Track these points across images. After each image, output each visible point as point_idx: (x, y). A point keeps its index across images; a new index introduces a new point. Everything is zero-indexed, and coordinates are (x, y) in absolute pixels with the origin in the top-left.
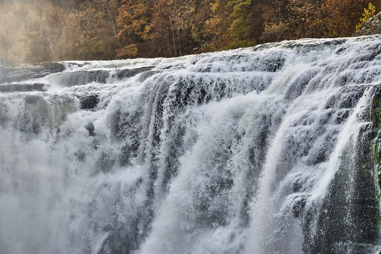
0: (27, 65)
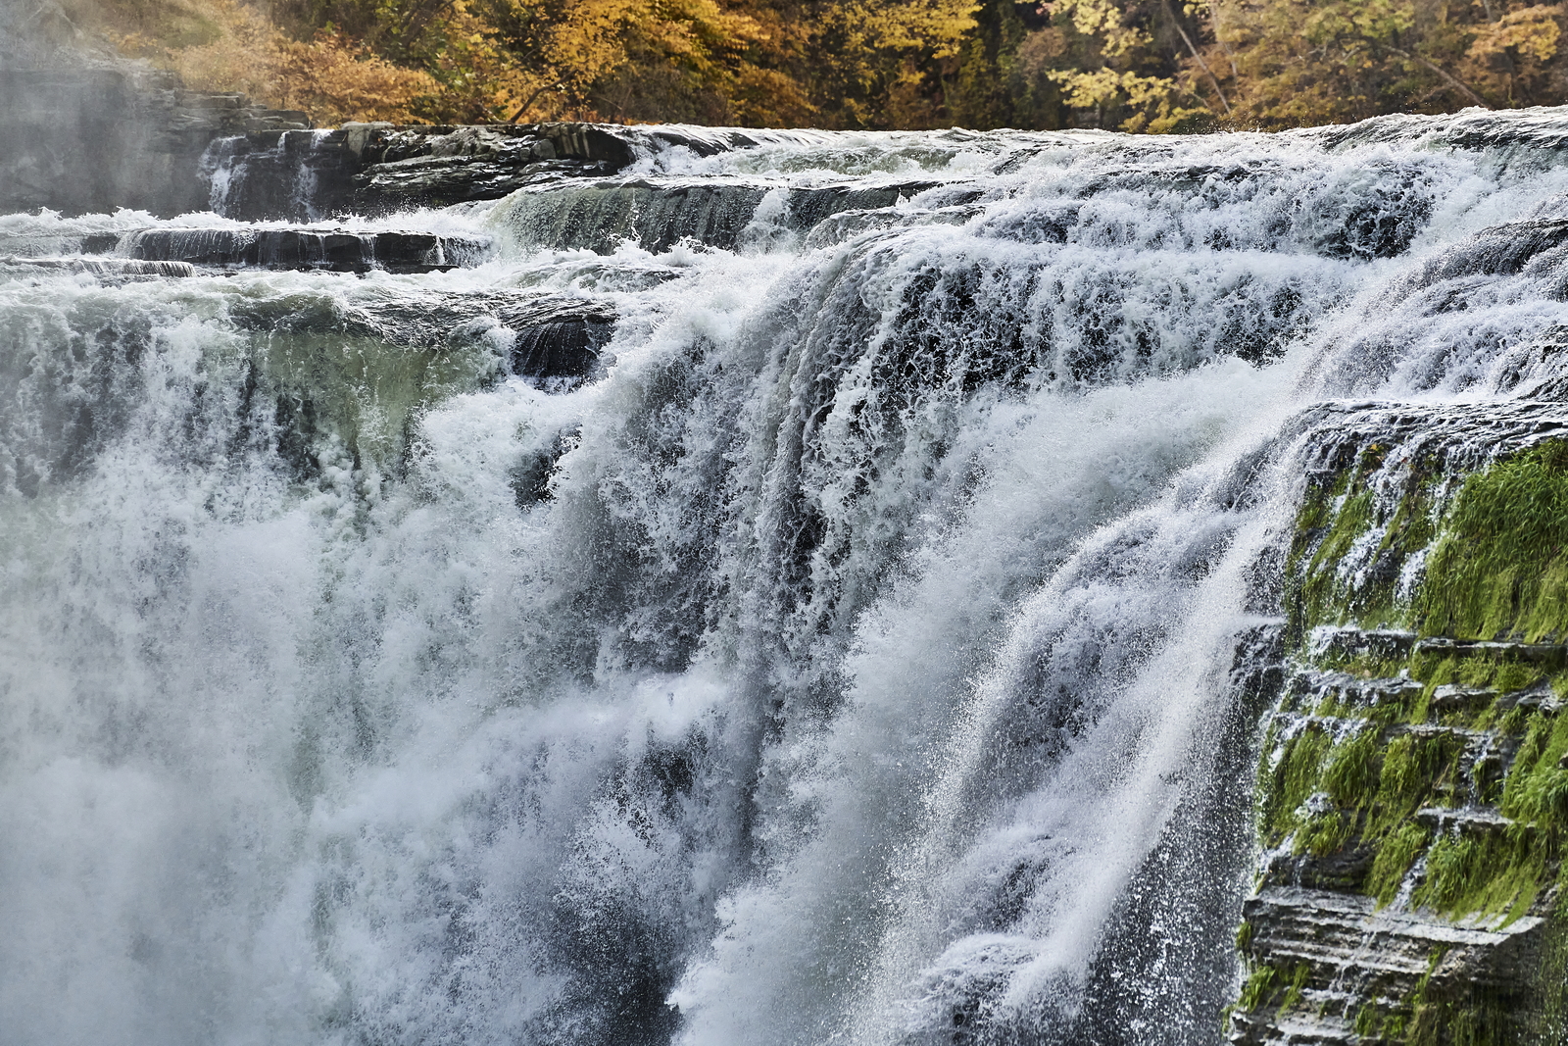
0: (475, 134)
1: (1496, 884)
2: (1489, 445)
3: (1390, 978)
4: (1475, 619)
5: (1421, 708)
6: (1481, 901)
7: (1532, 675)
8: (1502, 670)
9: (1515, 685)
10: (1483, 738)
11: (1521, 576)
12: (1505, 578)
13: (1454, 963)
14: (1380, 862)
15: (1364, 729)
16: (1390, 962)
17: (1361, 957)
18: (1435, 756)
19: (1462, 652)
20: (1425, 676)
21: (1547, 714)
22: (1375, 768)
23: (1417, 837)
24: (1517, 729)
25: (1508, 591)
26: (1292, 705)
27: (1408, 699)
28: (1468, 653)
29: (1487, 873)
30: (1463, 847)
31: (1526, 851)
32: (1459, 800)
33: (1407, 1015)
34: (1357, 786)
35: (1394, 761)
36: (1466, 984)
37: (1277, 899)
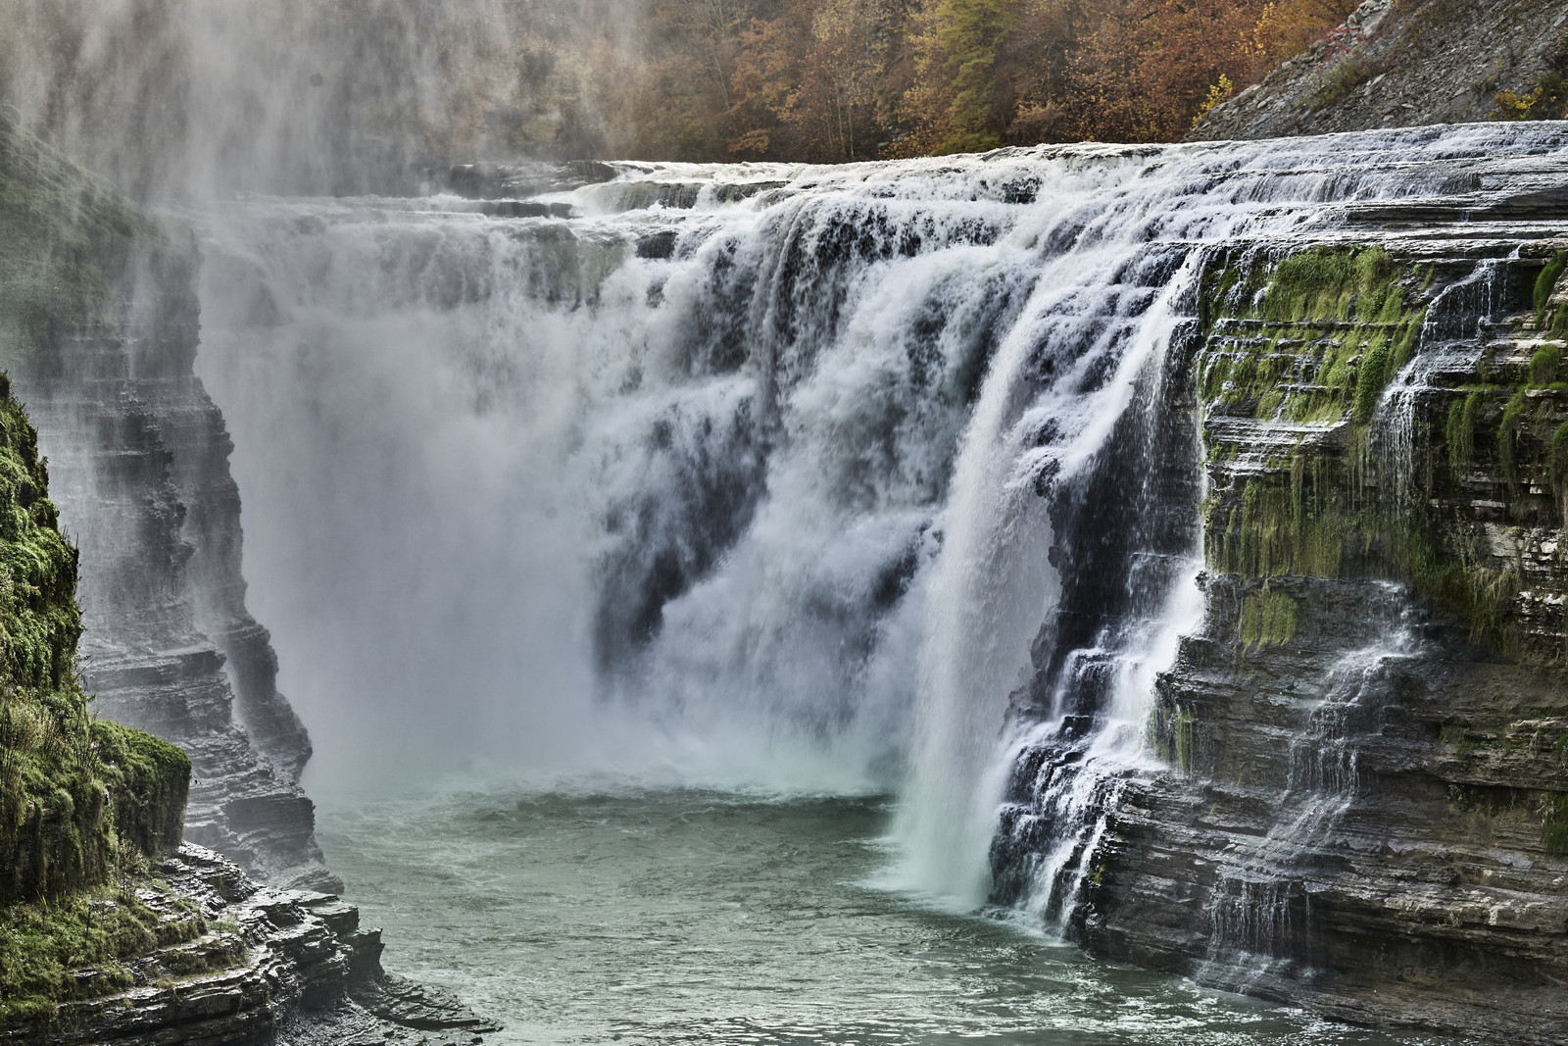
1: (1322, 410)
2: (1288, 249)
3: (1279, 447)
4: (1289, 313)
5: (1272, 348)
6: (1315, 417)
7: (1320, 334)
8: (1307, 332)
9: (1313, 338)
10: (1302, 358)
11: (1308, 297)
12: (1301, 299)
13: (1310, 439)
14: (1262, 404)
15: (1247, 356)
16: (1278, 440)
17: (1263, 439)
18: (1281, 366)
19: (1288, 326)
20: (1272, 335)
21: (1335, 347)
22: (1254, 371)
23: (1281, 395)
24: (1319, 354)
25: (1302, 303)
26: (1212, 349)
27: (1265, 345)
28: (1291, 327)
29: (1315, 407)
30: (1304, 397)
31: (1333, 398)
32: (1295, 381)
33: (1290, 459)
34: (1247, 378)
35: (1263, 366)
36: (1317, 447)
37: (1217, 420)
